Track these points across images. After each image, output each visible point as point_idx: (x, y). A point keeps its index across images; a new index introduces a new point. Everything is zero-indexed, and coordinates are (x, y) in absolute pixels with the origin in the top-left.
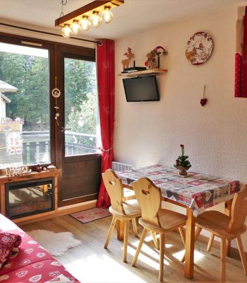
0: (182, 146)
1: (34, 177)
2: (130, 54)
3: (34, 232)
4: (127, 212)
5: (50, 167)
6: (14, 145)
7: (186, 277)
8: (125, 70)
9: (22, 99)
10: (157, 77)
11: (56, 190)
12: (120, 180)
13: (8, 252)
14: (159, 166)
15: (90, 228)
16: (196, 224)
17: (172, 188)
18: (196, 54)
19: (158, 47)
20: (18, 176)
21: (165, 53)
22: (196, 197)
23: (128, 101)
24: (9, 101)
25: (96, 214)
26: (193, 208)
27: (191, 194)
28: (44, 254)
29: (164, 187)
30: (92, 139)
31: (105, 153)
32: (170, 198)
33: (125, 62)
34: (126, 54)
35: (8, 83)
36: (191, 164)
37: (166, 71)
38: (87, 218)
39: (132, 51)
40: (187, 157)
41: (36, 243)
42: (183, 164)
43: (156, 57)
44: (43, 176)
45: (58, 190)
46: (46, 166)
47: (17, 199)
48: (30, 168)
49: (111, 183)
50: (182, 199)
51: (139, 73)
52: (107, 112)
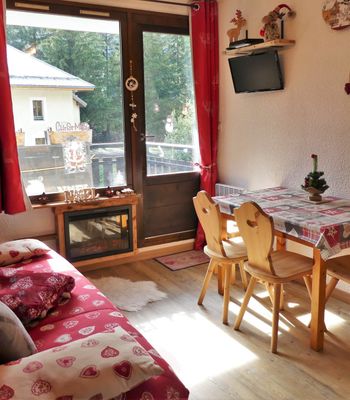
0: (314, 157)
1: (103, 205)
2: (240, 20)
3: (104, 279)
4: (228, 253)
5: (125, 191)
6: (75, 160)
7: (312, 348)
8: (232, 44)
9: (102, 101)
10: (279, 53)
11: (135, 223)
12: (217, 206)
13: (55, 297)
14: (282, 188)
15: (181, 277)
16: (328, 272)
17: (293, 218)
18: (338, 11)
19: (281, 6)
20: (81, 203)
21: (292, 14)
22: (326, 231)
23: (237, 91)
24: (85, 104)
25: (192, 258)
26: (322, 247)
27: (320, 227)
28: (102, 302)
29: (282, 217)
30: (186, 151)
31: (205, 171)
32: (290, 233)
33: (232, 33)
34: (234, 20)
35: (82, 78)
36: (328, 184)
37: (293, 42)
38: (179, 263)
39: (243, 15)
40: (322, 174)
41: (94, 288)
42: (316, 184)
43: (278, 22)
44: (115, 204)
45: (138, 223)
46: (120, 189)
47: (86, 236)
48: (97, 191)
49: (204, 211)
50: (306, 235)
51: (253, 47)
52: (208, 110)
